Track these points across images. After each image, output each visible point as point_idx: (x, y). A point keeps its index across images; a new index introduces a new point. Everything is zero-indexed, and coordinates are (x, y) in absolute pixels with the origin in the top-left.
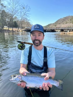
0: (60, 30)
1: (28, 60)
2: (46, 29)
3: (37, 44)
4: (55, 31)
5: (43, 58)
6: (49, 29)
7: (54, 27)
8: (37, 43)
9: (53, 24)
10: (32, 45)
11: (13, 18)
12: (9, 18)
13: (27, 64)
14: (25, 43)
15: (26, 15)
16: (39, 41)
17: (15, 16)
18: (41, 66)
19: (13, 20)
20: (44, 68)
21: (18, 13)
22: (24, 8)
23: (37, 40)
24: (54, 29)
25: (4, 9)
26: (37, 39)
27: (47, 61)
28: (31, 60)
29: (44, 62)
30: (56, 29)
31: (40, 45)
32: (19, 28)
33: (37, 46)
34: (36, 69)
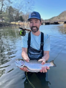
0: (63, 23)
1: (28, 44)
2: (50, 22)
3: (34, 31)
4: (59, 24)
5: (40, 43)
6: (52, 22)
7: (58, 19)
8: (34, 29)
9: (57, 17)
10: (31, 31)
11: (19, 13)
12: (15, 13)
13: (27, 48)
14: (25, 29)
15: (31, 9)
16: (37, 27)
17: (20, 11)
18: (39, 50)
19: (19, 15)
20: (41, 51)
21: (24, 8)
22: (29, 3)
23: (34, 27)
24: (57, 21)
25: (11, 5)
26: (34, 25)
27: (43, 45)
28: (30, 45)
29: (41, 46)
30: (60, 21)
31: (37, 31)
32: (24, 22)
33: (35, 32)
34: (34, 51)
